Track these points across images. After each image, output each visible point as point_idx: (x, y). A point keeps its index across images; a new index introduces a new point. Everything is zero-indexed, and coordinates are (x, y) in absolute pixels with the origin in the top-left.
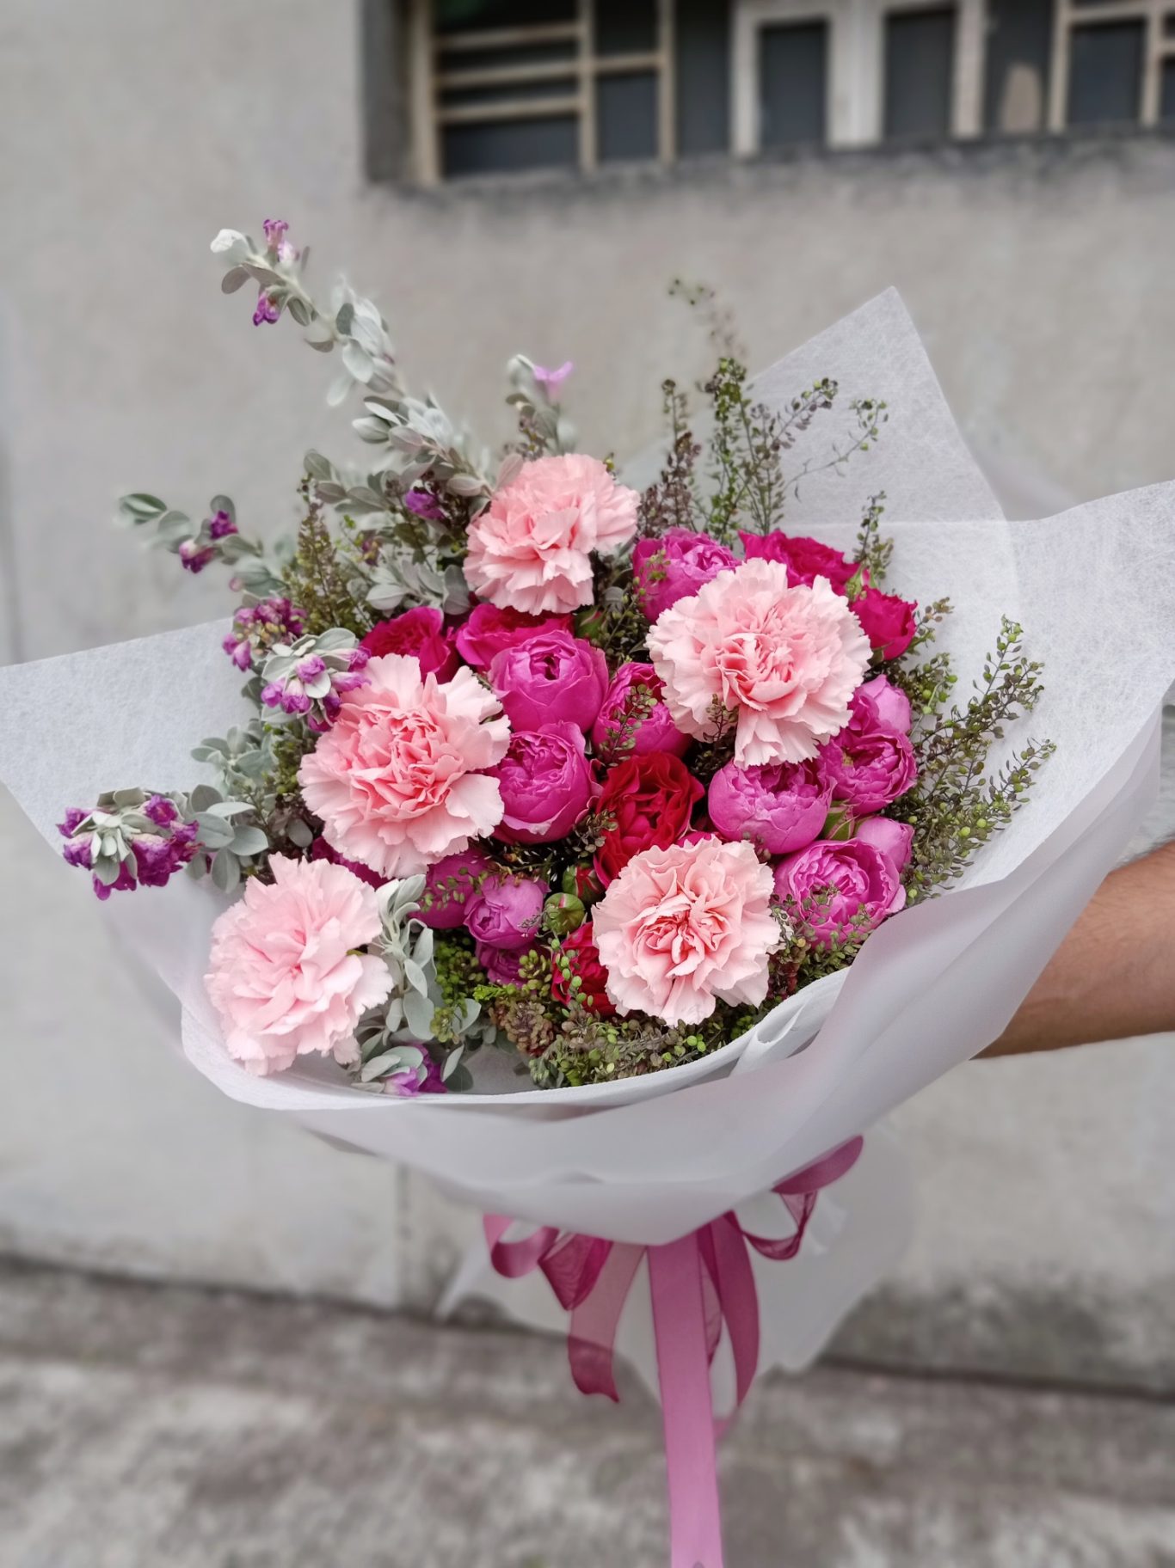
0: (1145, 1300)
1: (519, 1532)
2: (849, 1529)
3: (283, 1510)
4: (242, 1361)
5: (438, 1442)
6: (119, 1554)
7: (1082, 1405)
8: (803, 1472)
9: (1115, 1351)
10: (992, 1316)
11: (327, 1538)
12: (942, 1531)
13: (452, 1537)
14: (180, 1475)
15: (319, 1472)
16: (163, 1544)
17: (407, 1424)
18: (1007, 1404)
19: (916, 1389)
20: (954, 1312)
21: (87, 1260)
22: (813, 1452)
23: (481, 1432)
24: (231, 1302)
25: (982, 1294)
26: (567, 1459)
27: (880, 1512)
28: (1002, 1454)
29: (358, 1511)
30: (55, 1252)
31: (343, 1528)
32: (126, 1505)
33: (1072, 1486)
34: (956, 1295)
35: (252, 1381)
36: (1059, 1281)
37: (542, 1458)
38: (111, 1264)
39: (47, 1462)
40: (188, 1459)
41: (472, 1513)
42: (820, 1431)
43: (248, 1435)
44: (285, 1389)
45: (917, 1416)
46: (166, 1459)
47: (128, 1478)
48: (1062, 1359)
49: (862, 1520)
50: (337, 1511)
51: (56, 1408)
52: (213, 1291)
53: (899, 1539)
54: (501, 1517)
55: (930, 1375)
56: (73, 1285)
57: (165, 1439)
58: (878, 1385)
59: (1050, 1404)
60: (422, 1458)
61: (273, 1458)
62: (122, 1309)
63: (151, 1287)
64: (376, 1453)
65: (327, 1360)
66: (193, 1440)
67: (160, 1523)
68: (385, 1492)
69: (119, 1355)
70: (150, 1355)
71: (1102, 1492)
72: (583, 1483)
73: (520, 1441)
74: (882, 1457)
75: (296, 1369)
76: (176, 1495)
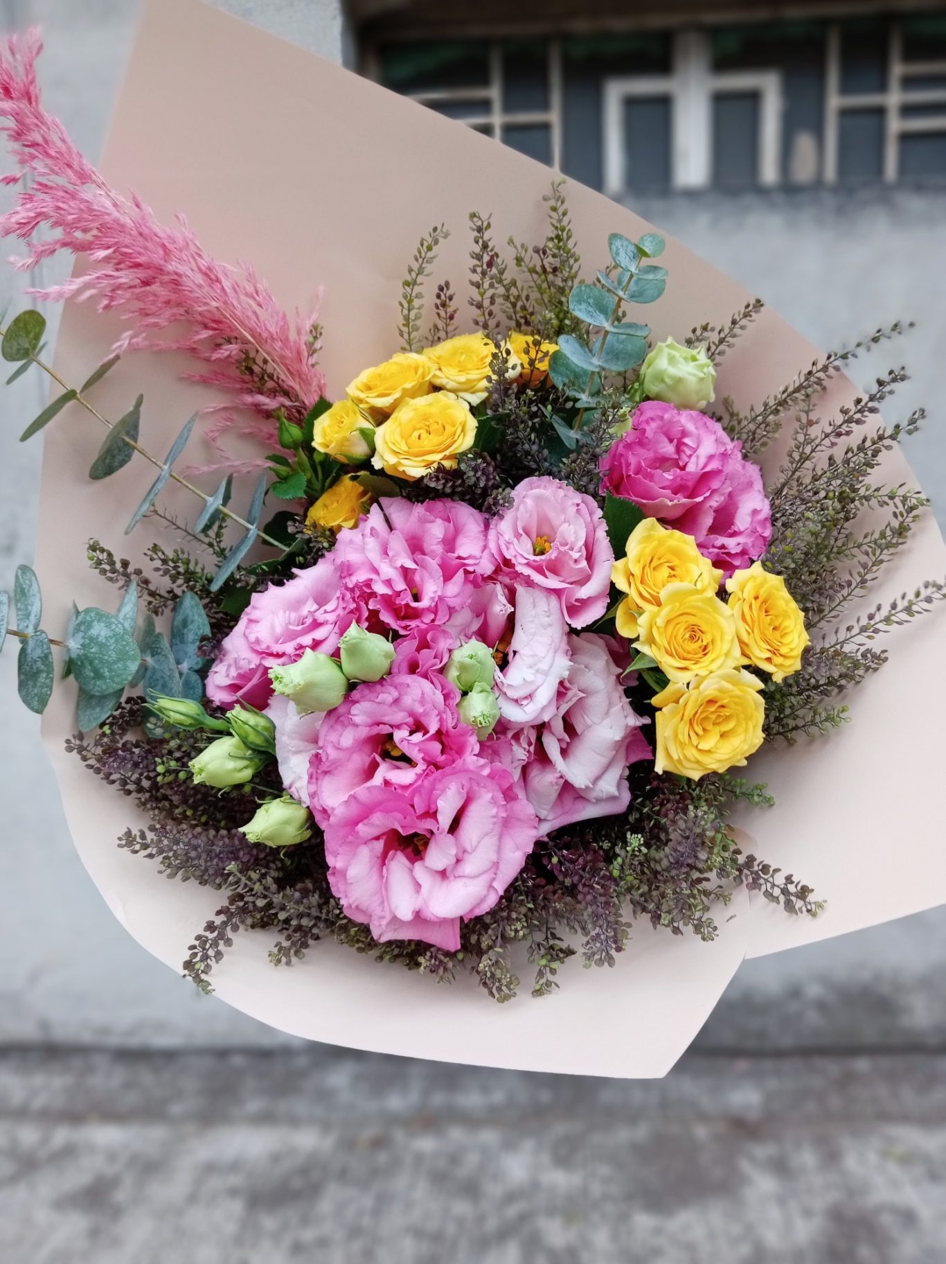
0: (926, 983)
1: (510, 1198)
2: (745, 1166)
3: (325, 1206)
4: (254, 1105)
5: (426, 1144)
6: (207, 1254)
7: (885, 1063)
8: (701, 1132)
9: (906, 1021)
10: (821, 1006)
11: (366, 1221)
12: (807, 1158)
13: (461, 1208)
14: (233, 1192)
15: (343, 1175)
16: (239, 1241)
17: (399, 1135)
18: (833, 1068)
19: (768, 1064)
20: (794, 1006)
21: (114, 1040)
22: (703, 1117)
23: (457, 1134)
24: (238, 1061)
25: (814, 990)
26: (528, 1145)
27: (763, 1151)
28: (835, 1102)
29: (383, 1201)
30: (87, 1037)
31: (377, 1212)
32: (196, 1218)
33: (885, 1117)
34: (795, 992)
35: (266, 1119)
36: (865, 975)
37: (509, 1145)
38: (134, 1041)
39: (121, 1196)
40: (235, 1180)
41: (471, 1189)
42: (707, 1102)
43: (276, 1158)
44: (294, 1122)
45: (772, 1083)
46: (216, 1183)
47: (192, 1199)
48: (870, 1032)
49: (752, 1159)
50: (368, 1201)
51: (112, 1156)
52: (222, 1053)
53: (781, 1167)
54: (494, 1190)
55: (779, 1054)
56: (100, 1061)
57: (210, 1168)
58: (742, 1065)
59: (862, 1065)
60: (419, 1158)
61: (304, 1171)
62: (146, 1077)
63: (170, 1056)
64: (382, 1158)
65: (324, 1096)
66: (235, 1166)
67: (230, 1228)
68: (400, 1183)
69: (151, 1112)
70: (176, 1109)
71: (905, 1118)
72: (545, 1158)
73: (489, 1137)
74: (753, 1115)
75: (300, 1106)
76: (237, 1207)
